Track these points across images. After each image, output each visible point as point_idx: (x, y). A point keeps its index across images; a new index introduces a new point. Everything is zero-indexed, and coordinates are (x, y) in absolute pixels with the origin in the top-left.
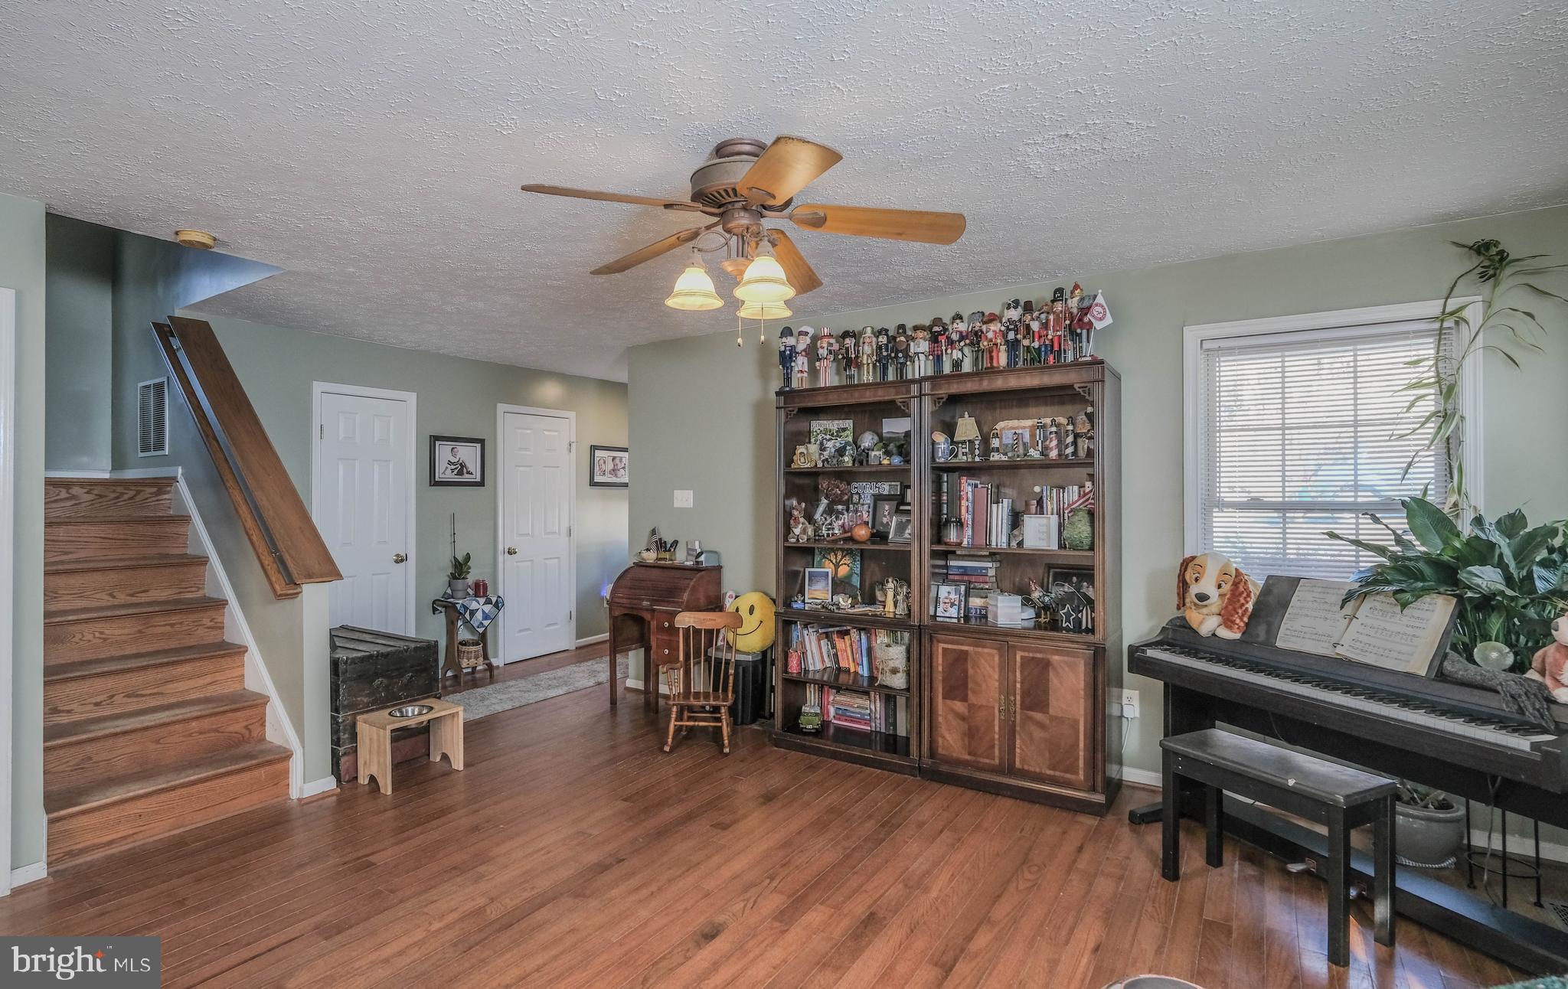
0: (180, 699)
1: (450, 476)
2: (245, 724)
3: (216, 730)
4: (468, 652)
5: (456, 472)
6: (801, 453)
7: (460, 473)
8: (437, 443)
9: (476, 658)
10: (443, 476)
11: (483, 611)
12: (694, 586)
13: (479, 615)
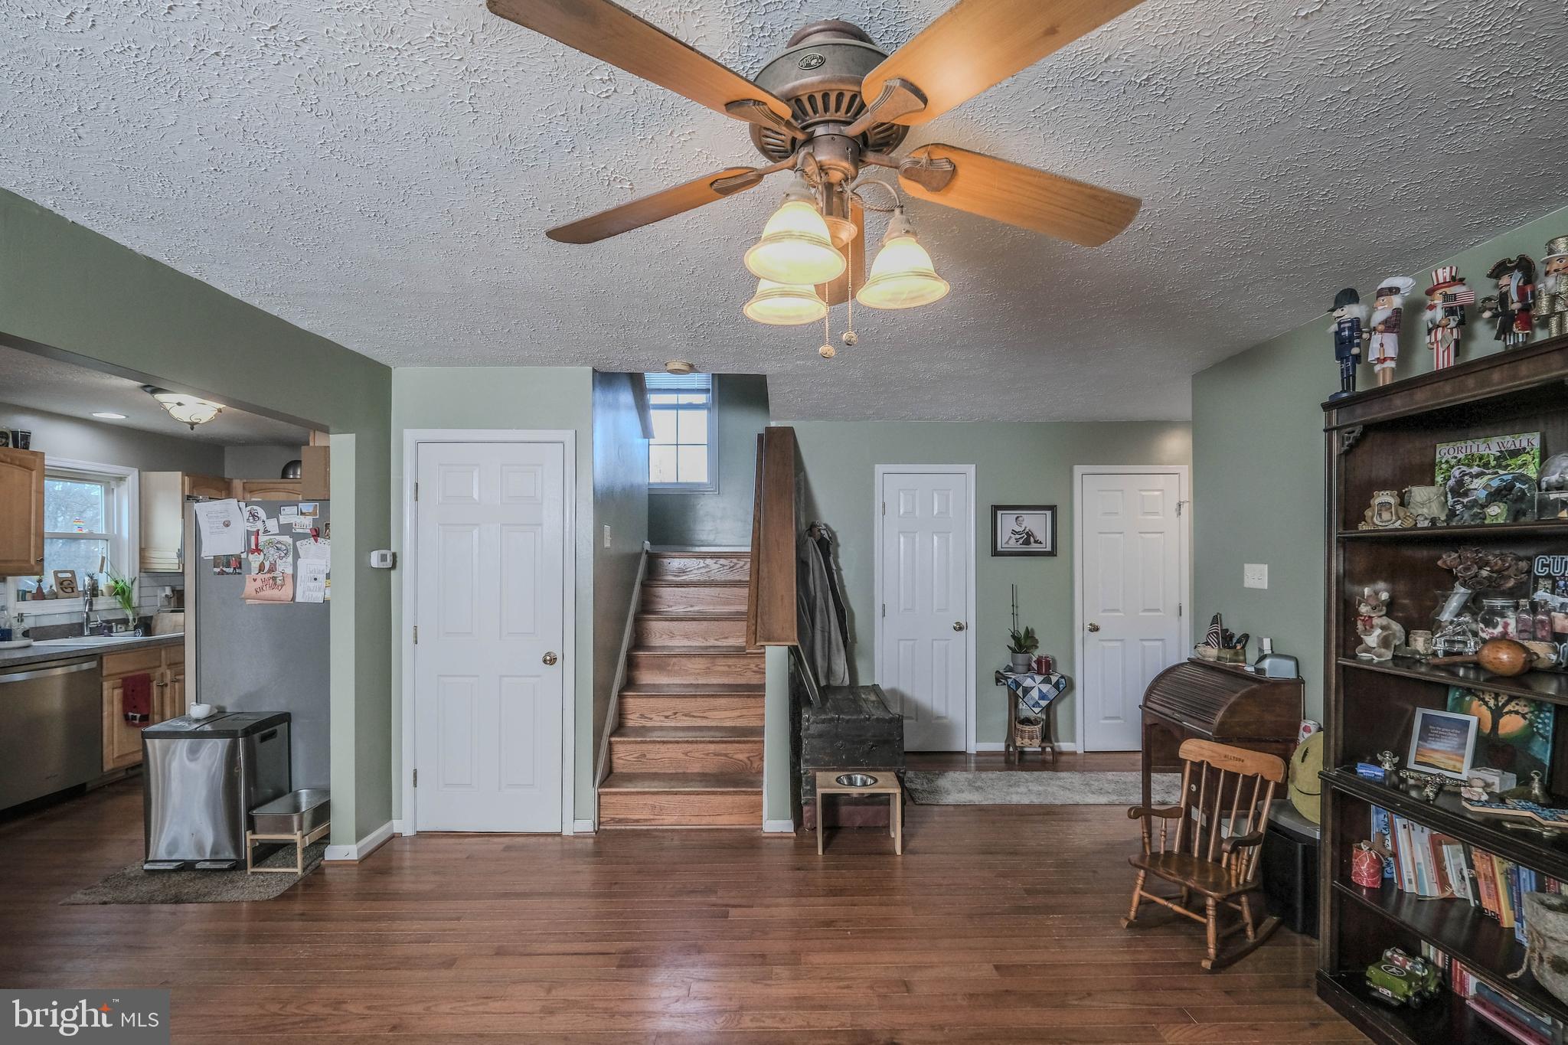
0: (719, 725)
1: (1014, 545)
2: (748, 755)
3: (726, 755)
4: (1022, 731)
5: (1021, 541)
6: (1381, 504)
7: (1027, 542)
8: (999, 513)
9: (1031, 738)
10: (1006, 546)
11: (1040, 690)
12: (1235, 704)
13: (1035, 694)
